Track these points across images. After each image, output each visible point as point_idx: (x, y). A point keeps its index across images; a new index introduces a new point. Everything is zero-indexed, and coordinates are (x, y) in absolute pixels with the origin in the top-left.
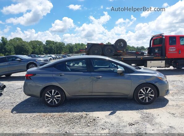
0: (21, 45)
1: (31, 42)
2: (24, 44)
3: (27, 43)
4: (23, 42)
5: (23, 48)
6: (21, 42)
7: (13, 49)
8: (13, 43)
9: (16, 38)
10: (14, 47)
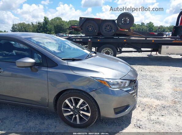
0: (60, 24)
1: (70, 21)
2: (62, 23)
3: (66, 22)
4: (62, 21)
5: (62, 27)
6: (60, 22)
7: (53, 28)
8: (54, 22)
9: (57, 18)
10: (54, 26)
